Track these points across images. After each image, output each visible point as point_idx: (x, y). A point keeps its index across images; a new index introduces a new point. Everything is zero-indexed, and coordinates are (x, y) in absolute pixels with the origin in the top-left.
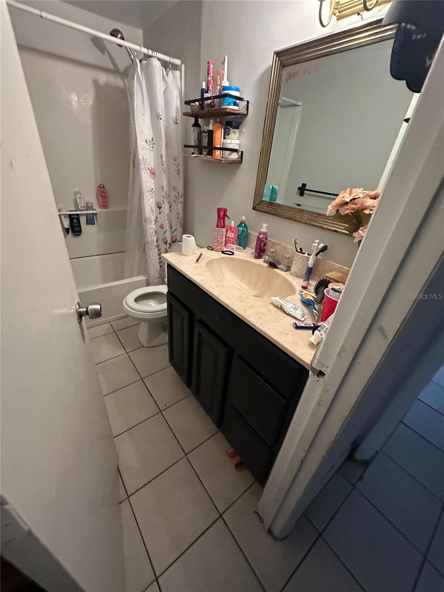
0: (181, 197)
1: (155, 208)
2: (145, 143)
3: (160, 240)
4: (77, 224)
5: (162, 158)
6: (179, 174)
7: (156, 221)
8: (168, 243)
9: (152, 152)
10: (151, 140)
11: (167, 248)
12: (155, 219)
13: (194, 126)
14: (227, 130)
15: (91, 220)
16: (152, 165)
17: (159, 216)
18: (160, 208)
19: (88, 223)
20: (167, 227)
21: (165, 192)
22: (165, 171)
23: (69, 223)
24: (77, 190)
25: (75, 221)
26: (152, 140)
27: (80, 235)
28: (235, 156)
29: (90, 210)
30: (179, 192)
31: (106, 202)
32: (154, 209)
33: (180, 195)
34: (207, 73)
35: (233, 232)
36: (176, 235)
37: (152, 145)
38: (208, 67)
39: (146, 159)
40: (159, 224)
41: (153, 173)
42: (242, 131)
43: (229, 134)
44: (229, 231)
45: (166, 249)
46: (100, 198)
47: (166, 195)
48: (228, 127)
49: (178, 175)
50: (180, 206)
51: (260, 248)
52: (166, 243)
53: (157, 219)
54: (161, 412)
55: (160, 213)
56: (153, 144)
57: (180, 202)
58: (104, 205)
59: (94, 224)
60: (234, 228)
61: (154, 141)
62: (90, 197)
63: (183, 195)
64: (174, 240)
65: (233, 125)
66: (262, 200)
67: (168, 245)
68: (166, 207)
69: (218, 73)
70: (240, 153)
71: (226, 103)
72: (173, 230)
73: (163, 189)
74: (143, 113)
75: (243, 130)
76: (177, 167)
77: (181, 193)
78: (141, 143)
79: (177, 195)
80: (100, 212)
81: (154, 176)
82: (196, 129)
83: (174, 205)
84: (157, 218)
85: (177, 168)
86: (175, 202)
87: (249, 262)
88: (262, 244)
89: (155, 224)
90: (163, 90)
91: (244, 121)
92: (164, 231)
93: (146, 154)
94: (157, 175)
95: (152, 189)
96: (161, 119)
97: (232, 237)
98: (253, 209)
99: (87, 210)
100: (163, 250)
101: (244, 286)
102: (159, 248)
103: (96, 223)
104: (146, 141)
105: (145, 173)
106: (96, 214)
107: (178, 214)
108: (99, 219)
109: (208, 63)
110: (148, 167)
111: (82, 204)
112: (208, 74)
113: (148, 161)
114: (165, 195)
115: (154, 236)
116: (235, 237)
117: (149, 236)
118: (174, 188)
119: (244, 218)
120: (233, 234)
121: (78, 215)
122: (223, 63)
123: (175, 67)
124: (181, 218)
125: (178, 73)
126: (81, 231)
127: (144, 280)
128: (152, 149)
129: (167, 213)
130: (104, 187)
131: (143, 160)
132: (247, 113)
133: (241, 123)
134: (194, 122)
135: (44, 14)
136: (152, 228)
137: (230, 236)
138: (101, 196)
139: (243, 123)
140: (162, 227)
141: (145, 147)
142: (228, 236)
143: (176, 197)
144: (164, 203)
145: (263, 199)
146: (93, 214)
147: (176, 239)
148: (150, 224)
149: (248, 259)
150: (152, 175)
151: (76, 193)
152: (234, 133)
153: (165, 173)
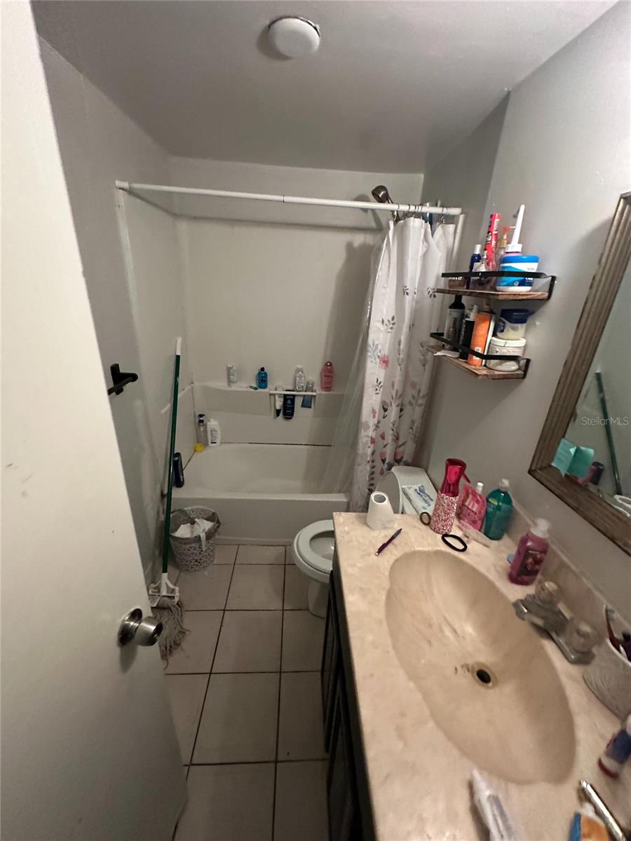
0: (423, 397)
1: (380, 409)
2: (381, 323)
3: (378, 453)
4: (291, 406)
5: (399, 345)
6: (424, 365)
7: (377, 426)
8: (387, 461)
9: (389, 334)
10: (390, 320)
11: (384, 469)
12: (376, 423)
13: (452, 307)
14: (501, 324)
15: (307, 403)
16: (386, 352)
17: (382, 420)
18: (385, 410)
19: (303, 406)
20: (389, 438)
21: (395, 391)
22: (400, 362)
23: (282, 403)
24: (299, 366)
25: (289, 402)
26: (393, 319)
27: (291, 418)
28: (511, 366)
29: (309, 391)
30: (419, 391)
31: (330, 383)
32: (377, 411)
33: (421, 395)
34: (486, 232)
35: (478, 502)
36: (403, 452)
37: (391, 326)
38: (491, 222)
39: (377, 345)
40: (380, 431)
41: (385, 362)
42: (535, 325)
43: (502, 331)
44: (471, 496)
45: (382, 469)
46: (324, 378)
47: (396, 395)
48: (503, 319)
49: (423, 367)
50: (418, 411)
51: (524, 566)
52: (384, 461)
53: (379, 425)
54: (276, 762)
55: (384, 417)
56: (393, 324)
57: (420, 405)
58: (327, 387)
59: (310, 407)
60: (480, 495)
61: (395, 321)
62: (314, 376)
63: (426, 395)
64: (399, 458)
65: (514, 317)
66: (551, 466)
67: (386, 466)
68: (393, 412)
69: (507, 231)
70: (523, 362)
71: (503, 282)
72: (401, 442)
73: (393, 386)
74: (386, 286)
75: (538, 323)
76: (423, 355)
77: (424, 390)
78: (375, 325)
79: (416, 395)
80: (321, 394)
81: (387, 365)
82: (455, 313)
83: (408, 409)
84: (379, 422)
85: (422, 358)
86: (411, 404)
87: (491, 585)
88: (530, 560)
89: (375, 430)
90: (421, 253)
91: (541, 309)
92: (385, 443)
93: (380, 337)
94: (390, 364)
95: (380, 383)
96: (407, 294)
97: (474, 509)
98: (530, 472)
99: (306, 391)
100: (377, 470)
101: (469, 629)
102: (374, 464)
103: (312, 406)
104: (383, 322)
105: (372, 362)
106: (315, 396)
107: (413, 422)
108: (316, 402)
109: (492, 216)
110: (379, 354)
111: (302, 383)
112: (489, 232)
113: (380, 347)
114: (394, 395)
115: (369, 447)
116: (480, 512)
117: (360, 446)
118: (414, 385)
119: (506, 483)
120: (476, 505)
121: (294, 396)
122: (516, 216)
123: (450, 219)
124: (417, 427)
125: (451, 227)
126: (292, 414)
127: (344, 502)
128: (390, 330)
129: (392, 420)
130: (331, 365)
131: (373, 345)
132: (549, 297)
133: (533, 313)
134: (453, 301)
135: (287, 199)
136: (367, 436)
137: (470, 507)
138: (325, 376)
139: (536, 314)
140: (383, 437)
141: (379, 329)
142: (467, 504)
143: (413, 397)
144: (391, 405)
145: (553, 464)
146: (312, 396)
147: (402, 458)
148: (365, 430)
149: (492, 576)
150: (384, 365)
151: (298, 370)
152: (514, 329)
153: (400, 365)
